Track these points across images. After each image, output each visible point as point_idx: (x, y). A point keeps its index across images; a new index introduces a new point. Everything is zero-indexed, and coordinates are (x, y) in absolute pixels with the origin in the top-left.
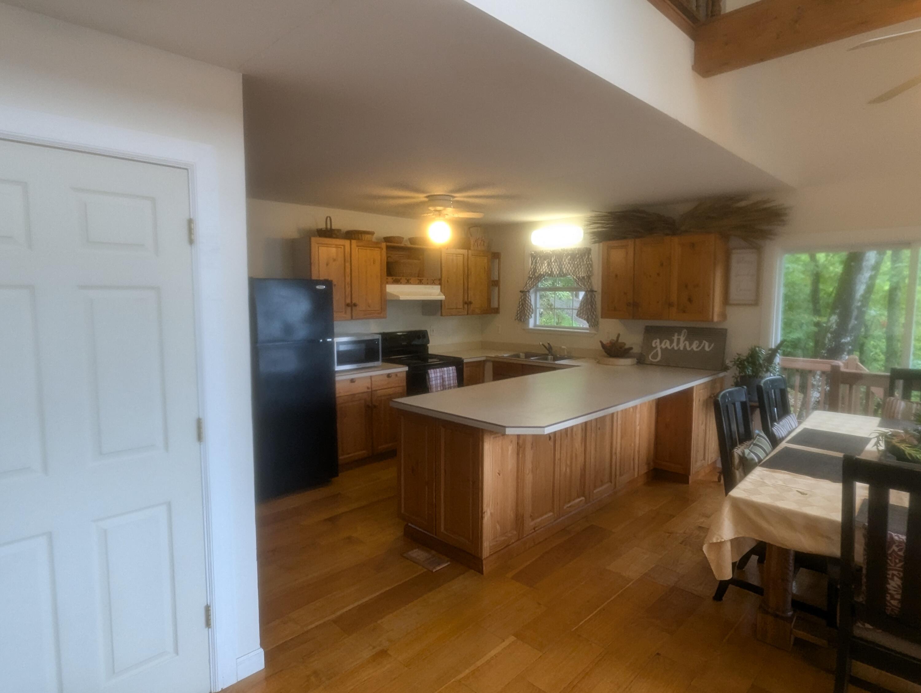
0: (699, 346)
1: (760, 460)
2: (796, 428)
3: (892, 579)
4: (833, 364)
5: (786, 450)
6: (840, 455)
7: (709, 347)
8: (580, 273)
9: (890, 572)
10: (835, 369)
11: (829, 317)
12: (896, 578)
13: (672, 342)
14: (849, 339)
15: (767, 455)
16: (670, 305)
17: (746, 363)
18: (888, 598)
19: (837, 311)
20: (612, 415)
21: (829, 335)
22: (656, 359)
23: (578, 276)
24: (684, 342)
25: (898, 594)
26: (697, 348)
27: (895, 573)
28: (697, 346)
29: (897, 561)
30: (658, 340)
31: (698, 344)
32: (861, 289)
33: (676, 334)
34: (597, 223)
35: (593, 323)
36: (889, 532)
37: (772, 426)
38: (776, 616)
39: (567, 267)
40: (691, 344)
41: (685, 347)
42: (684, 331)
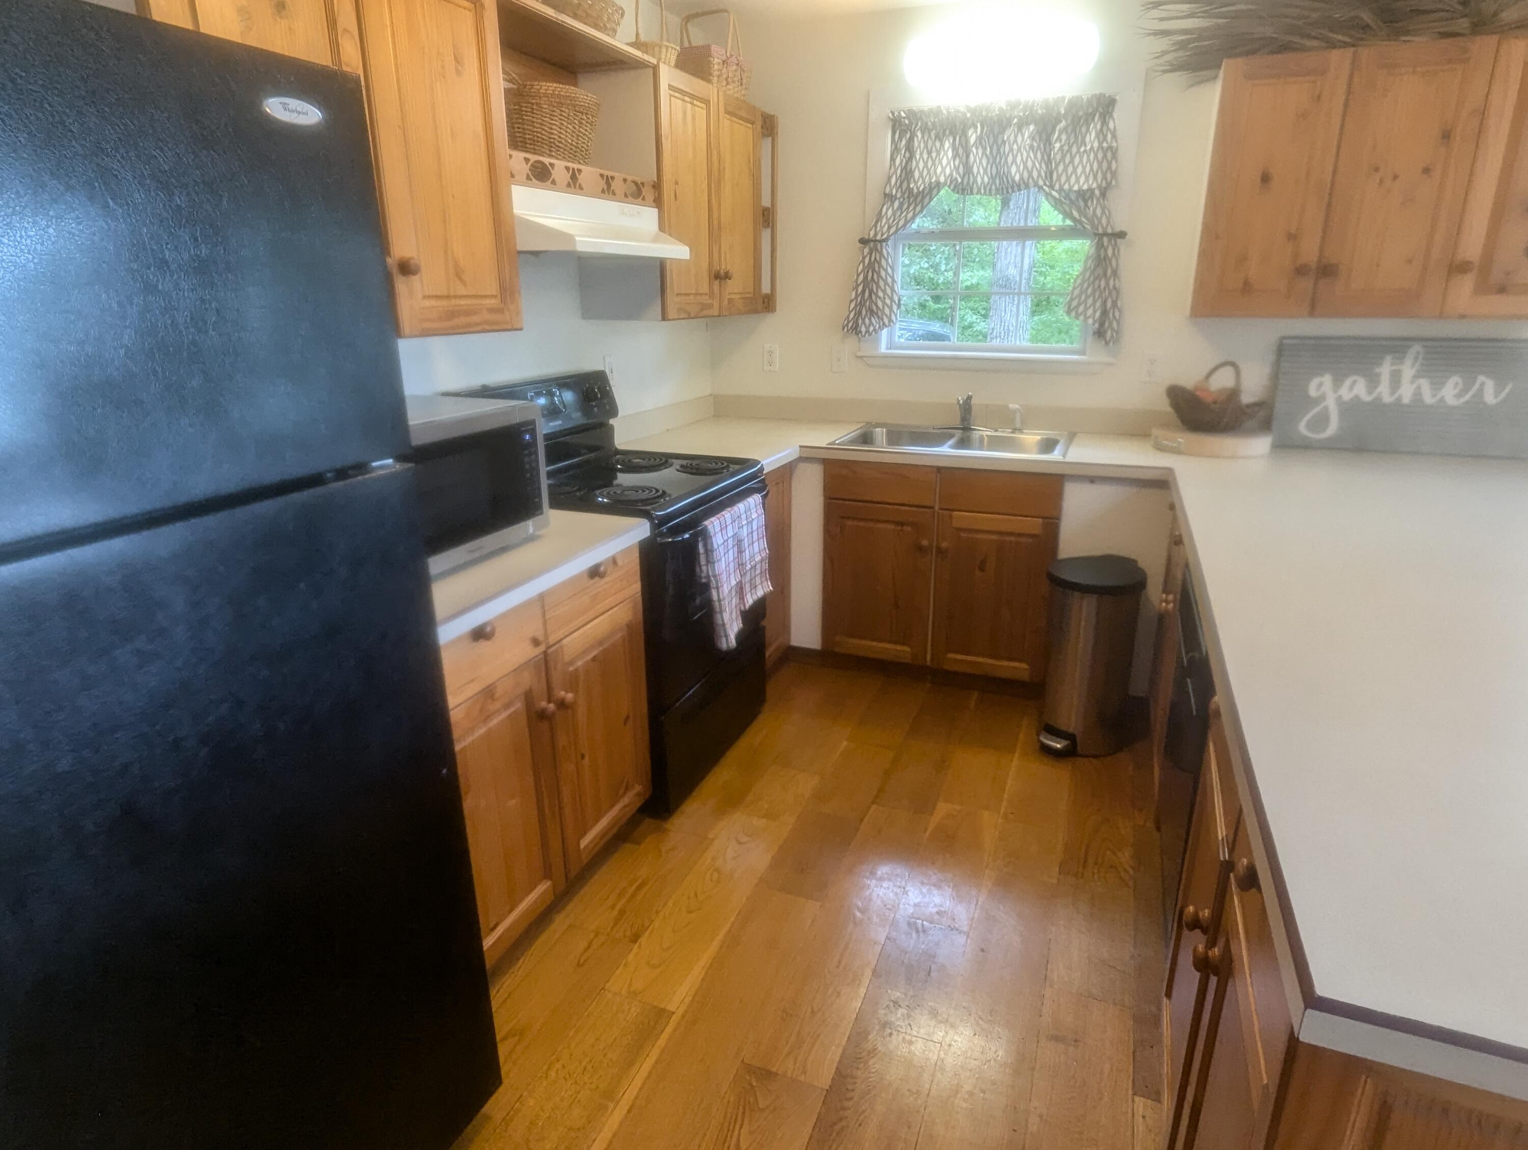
8: (1073, 179)
22: (1324, 430)
23: (1066, 187)
28: (1457, 391)
30: (1327, 379)
31: (1460, 386)
33: (1388, 359)
40: (1437, 385)
41: (1418, 394)
42: (1417, 348)
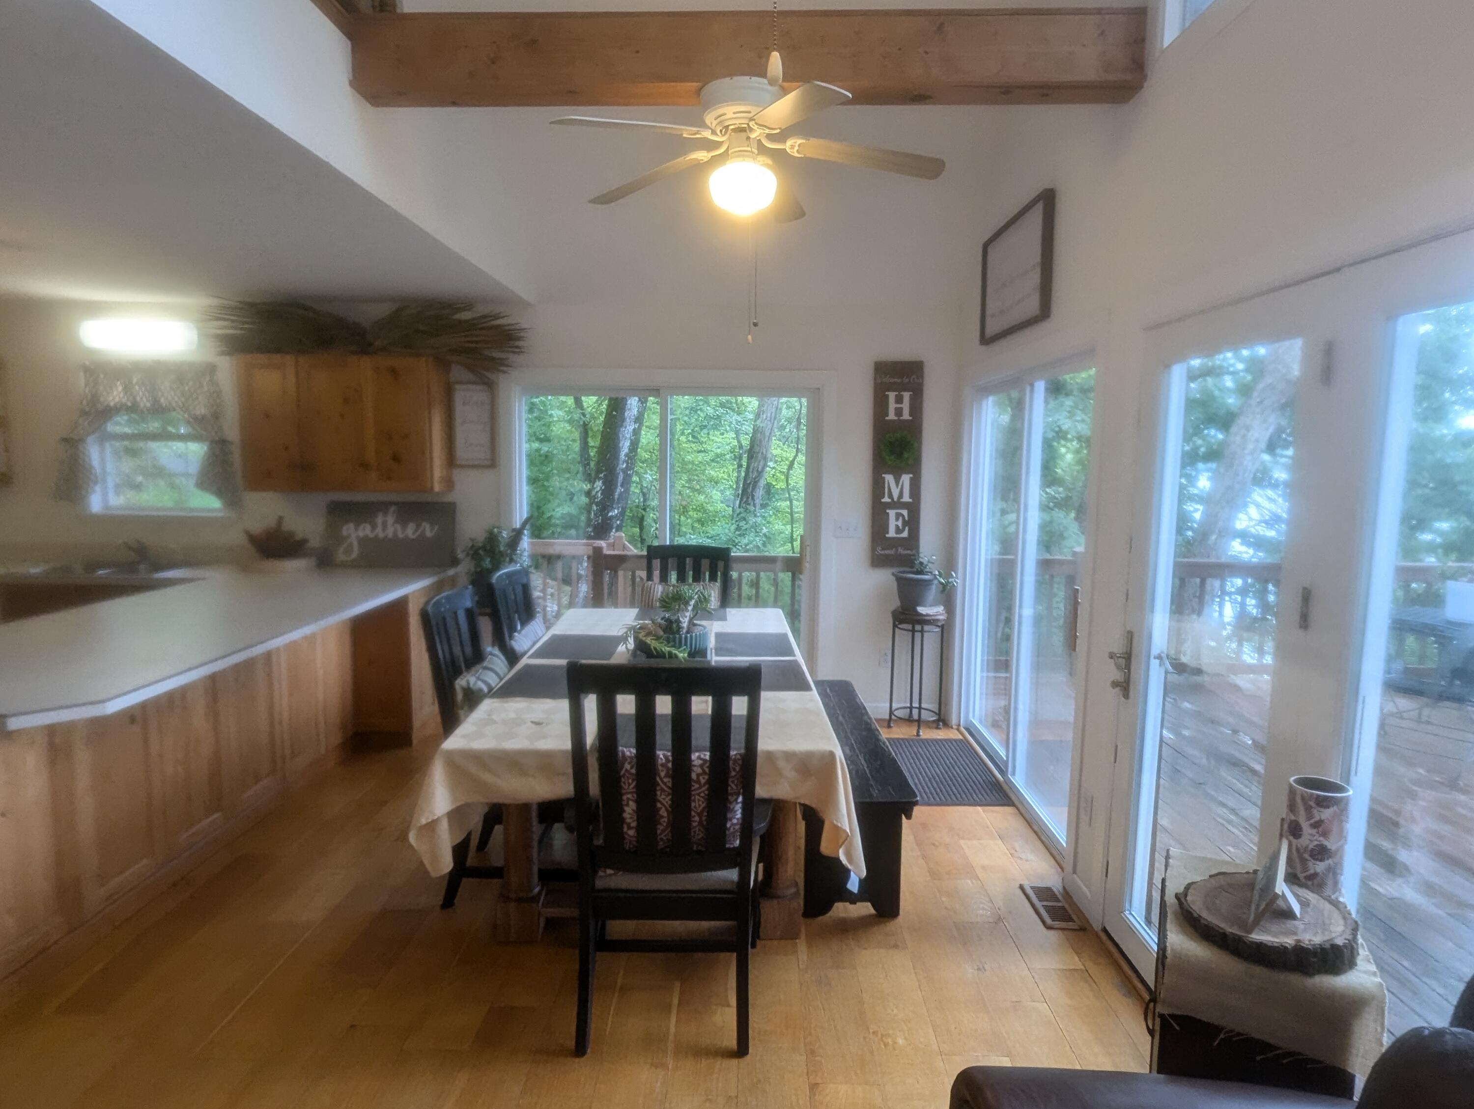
0: (416, 530)
1: (490, 689)
2: (543, 635)
3: (627, 805)
4: (595, 545)
5: (528, 667)
6: (563, 662)
7: (431, 530)
8: (197, 408)
9: (625, 797)
10: (598, 551)
11: (594, 483)
12: (631, 803)
13: (374, 527)
14: (616, 511)
15: (501, 679)
16: (365, 466)
17: (481, 552)
18: (625, 829)
19: (601, 475)
20: (268, 655)
21: (595, 508)
22: (350, 555)
23: (193, 412)
24: (393, 525)
25: (634, 821)
26: (414, 534)
27: (629, 796)
28: (413, 530)
29: (630, 781)
30: (351, 527)
31: (415, 528)
32: (625, 447)
33: (380, 514)
34: (224, 319)
35: (232, 501)
36: (620, 748)
37: (511, 637)
38: (519, 900)
39: (168, 395)
40: (404, 528)
41: (395, 534)
42: (392, 509)
